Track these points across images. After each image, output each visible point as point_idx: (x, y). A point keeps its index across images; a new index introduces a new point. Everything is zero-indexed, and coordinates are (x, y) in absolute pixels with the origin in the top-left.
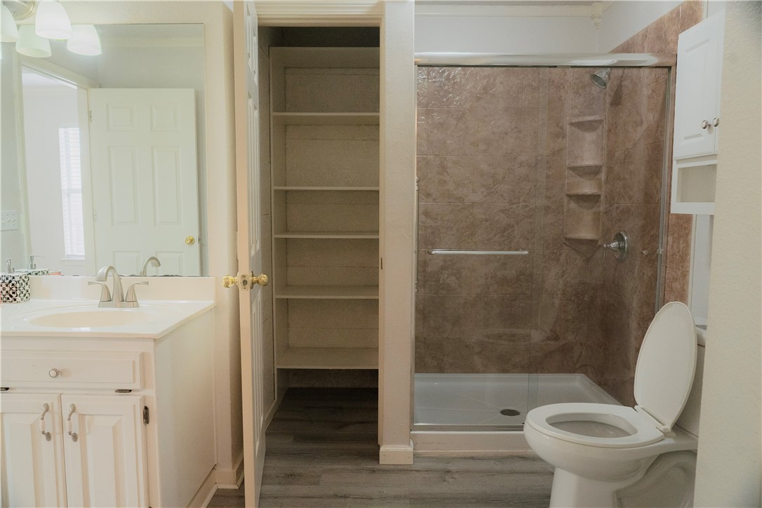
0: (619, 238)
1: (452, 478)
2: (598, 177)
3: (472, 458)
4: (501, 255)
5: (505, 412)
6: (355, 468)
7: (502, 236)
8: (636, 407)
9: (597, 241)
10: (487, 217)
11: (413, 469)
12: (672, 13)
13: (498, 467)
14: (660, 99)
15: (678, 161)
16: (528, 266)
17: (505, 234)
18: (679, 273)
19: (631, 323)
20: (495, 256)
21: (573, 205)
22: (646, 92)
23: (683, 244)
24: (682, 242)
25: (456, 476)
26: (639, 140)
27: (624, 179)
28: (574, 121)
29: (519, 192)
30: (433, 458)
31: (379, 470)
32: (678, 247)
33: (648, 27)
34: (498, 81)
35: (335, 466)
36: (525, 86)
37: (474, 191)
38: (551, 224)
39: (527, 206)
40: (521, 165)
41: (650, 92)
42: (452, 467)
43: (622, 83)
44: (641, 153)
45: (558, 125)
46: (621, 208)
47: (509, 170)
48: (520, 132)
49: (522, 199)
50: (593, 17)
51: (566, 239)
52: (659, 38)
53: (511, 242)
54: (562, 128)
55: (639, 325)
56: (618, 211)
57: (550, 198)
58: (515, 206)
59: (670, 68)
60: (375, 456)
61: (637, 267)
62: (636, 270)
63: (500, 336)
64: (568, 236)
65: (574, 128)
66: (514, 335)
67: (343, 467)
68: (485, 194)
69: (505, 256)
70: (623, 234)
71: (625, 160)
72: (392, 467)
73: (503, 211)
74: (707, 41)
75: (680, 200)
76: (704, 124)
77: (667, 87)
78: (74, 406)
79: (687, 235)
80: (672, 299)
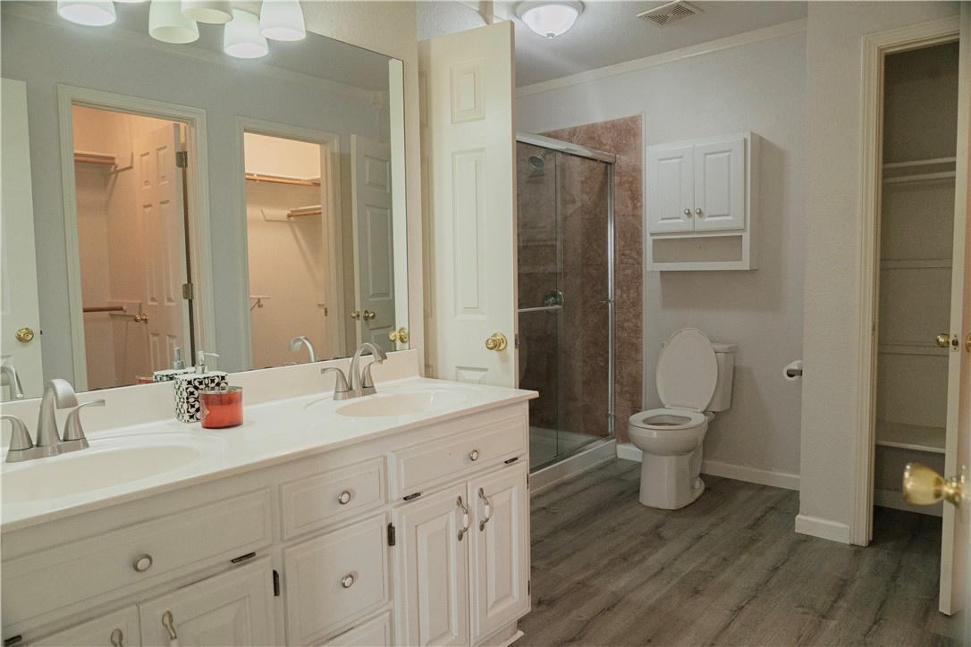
8: (666, 407)
14: (598, 186)
18: (632, 316)
19: (574, 362)
22: (578, 178)
23: (634, 294)
24: (632, 292)
26: (571, 214)
32: (628, 297)
33: (576, 127)
44: (575, 226)
52: (591, 138)
55: (586, 362)
59: (610, 164)
74: (681, 157)
75: (655, 261)
76: (687, 211)
77: (607, 178)
78: (482, 490)
79: (637, 288)
80: (626, 335)
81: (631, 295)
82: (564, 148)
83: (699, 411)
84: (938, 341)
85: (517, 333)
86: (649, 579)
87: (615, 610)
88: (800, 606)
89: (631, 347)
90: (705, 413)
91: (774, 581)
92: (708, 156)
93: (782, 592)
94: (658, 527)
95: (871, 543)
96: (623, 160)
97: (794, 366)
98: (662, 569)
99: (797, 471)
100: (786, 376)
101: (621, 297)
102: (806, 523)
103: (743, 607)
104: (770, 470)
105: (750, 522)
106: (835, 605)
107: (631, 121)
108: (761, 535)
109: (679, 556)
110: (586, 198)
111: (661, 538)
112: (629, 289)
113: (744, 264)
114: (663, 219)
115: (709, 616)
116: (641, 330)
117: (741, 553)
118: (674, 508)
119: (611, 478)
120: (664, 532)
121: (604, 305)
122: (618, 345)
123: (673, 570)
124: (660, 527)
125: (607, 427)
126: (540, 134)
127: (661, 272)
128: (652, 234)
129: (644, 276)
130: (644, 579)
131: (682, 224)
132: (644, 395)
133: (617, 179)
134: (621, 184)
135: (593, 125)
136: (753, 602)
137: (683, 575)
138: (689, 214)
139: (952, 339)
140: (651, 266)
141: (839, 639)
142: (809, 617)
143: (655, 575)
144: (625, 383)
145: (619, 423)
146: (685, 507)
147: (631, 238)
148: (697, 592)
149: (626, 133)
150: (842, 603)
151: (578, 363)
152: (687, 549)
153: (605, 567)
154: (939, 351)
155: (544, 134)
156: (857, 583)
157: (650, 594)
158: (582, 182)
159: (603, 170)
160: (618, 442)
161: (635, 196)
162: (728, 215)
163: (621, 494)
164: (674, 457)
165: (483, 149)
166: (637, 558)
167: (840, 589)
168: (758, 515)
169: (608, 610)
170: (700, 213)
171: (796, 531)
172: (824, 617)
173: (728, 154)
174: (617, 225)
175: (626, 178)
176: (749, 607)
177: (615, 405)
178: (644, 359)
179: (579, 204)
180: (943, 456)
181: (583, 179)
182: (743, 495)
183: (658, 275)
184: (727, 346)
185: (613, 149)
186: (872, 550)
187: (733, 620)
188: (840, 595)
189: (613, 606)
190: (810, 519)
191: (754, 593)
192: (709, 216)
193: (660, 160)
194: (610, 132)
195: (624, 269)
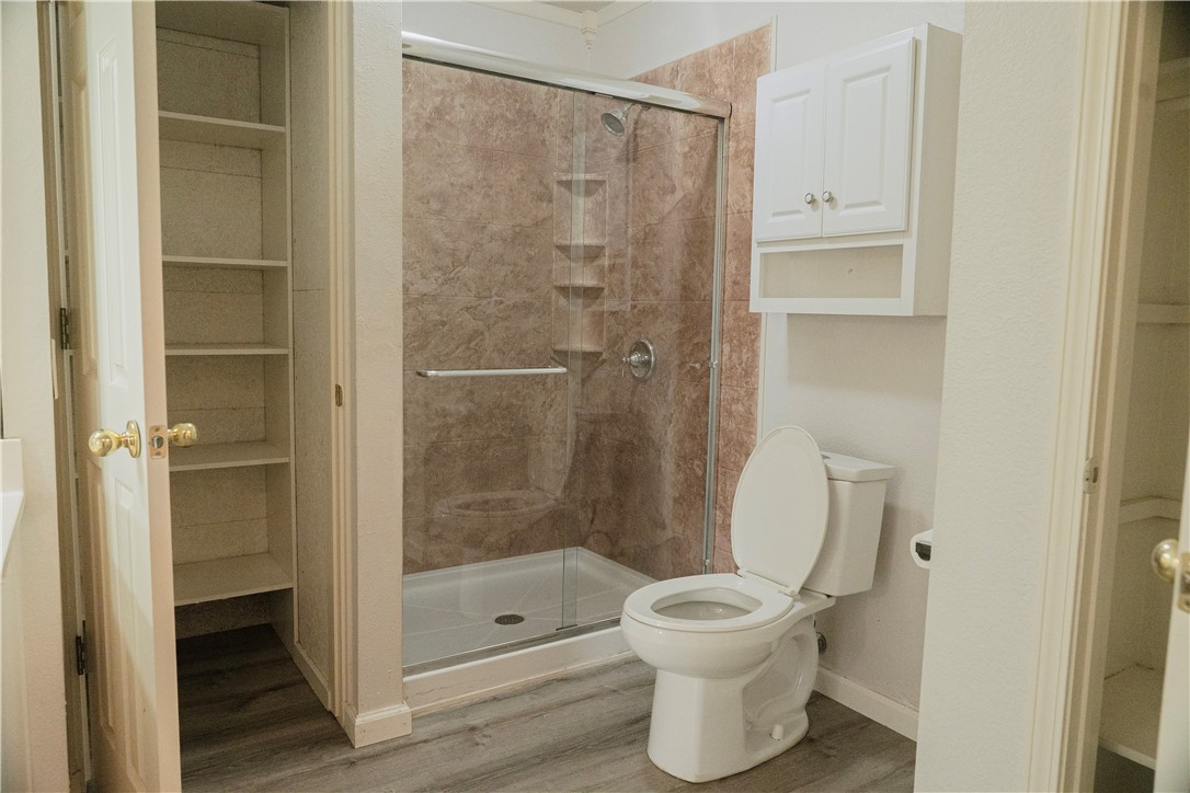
0: (641, 347)
1: (485, 736)
2: (598, 262)
3: (495, 699)
4: (466, 377)
5: (502, 620)
6: (315, 767)
7: (468, 348)
8: (739, 572)
9: (601, 353)
10: (445, 319)
11: (417, 740)
12: (720, 46)
13: (539, 702)
14: (705, 160)
15: (760, 244)
16: (504, 393)
17: (472, 345)
18: (743, 393)
19: (663, 464)
20: (457, 378)
21: (562, 301)
22: (680, 148)
23: (747, 353)
24: (745, 350)
25: (488, 731)
26: (670, 213)
27: (645, 266)
28: (564, 178)
29: (490, 281)
30: (435, 714)
31: (363, 758)
32: (739, 358)
33: (681, 60)
34: (457, 102)
35: (275, 776)
36: (497, 116)
37: (424, 277)
38: (534, 329)
39: (502, 302)
40: (492, 238)
41: (687, 149)
42: (476, 719)
43: (639, 132)
44: (673, 232)
45: (541, 182)
46: (640, 307)
47: (475, 244)
48: (491, 187)
49: (494, 291)
50: (584, 31)
51: (555, 351)
52: (700, 77)
53: (479, 358)
54: (546, 187)
55: (679, 465)
56: (635, 311)
57: (532, 291)
58: (484, 302)
59: (721, 120)
60: (338, 736)
61: (671, 389)
62: (670, 392)
63: (467, 506)
64: (559, 347)
65: (562, 189)
66: (486, 502)
67: (289, 772)
68: (440, 281)
69: (473, 378)
70: (647, 342)
71: (645, 239)
72: (379, 748)
73: (467, 309)
74: (808, 91)
75: (763, 295)
79: (753, 341)
80: (732, 426)
81: (744, 357)
82: (647, 96)
89: (741, 446)
92: (850, 85)
96: (741, 111)
100: (915, 555)
101: (730, 357)
107: (755, 37)
110: (690, 182)
112: (741, 345)
113: (903, 306)
114: (775, 215)
116: (755, 420)
121: (705, 372)
126: (631, 79)
131: (803, 222)
133: (730, 146)
134: (737, 155)
135: (702, 52)
138: (812, 201)
149: (748, 59)
151: (668, 465)
155: (637, 79)
158: (685, 155)
159: (713, 131)
162: (876, 203)
170: (830, 200)
173: (881, 76)
174: (728, 229)
177: (715, 547)
179: (679, 194)
183: (784, 321)
185: (728, 93)
192: (847, 207)
193: (775, 101)
194: (725, 63)
195: (736, 310)
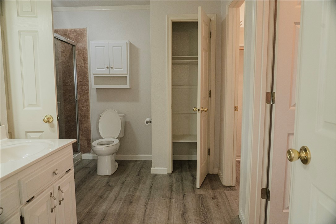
8: (103, 138)
12: (72, 29)
14: (69, 54)
18: (85, 105)
59: (74, 46)
74: (104, 46)
75: (95, 84)
76: (107, 67)
77: (73, 51)
78: (59, 187)
79: (87, 94)
80: (83, 112)
81: (85, 97)
83: (116, 138)
84: (193, 109)
85: (58, 114)
86: (113, 203)
87: (106, 218)
88: (163, 197)
89: (86, 116)
90: (117, 138)
91: (152, 191)
92: (114, 47)
93: (156, 194)
94: (108, 182)
95: (173, 172)
96: (79, 45)
97: (148, 120)
98: (116, 198)
99: (151, 153)
100: (145, 123)
101: (81, 98)
102: (155, 170)
103: (147, 203)
104: (138, 155)
105: (137, 173)
106: (172, 194)
107: (82, 30)
108: (142, 177)
109: (120, 191)
110: (64, 58)
111: (111, 186)
112: (84, 95)
113: (128, 86)
114: (97, 69)
115: (138, 210)
116: (89, 110)
117: (139, 185)
118: (111, 174)
119: (83, 168)
120: (111, 184)
121: (74, 101)
122: (80, 116)
123: (120, 197)
124: (109, 182)
125: (77, 148)
127: (96, 88)
128: (93, 74)
129: (90, 90)
130: (111, 203)
131: (105, 71)
132: (91, 134)
133: (77, 52)
134: (79, 54)
135: (66, 29)
136: (149, 200)
137: (124, 198)
138: (108, 67)
139: (198, 109)
140: (93, 86)
141: (177, 205)
142: (167, 200)
143: (114, 201)
144: (84, 131)
145: (82, 146)
146: (114, 173)
147: (84, 75)
148: (131, 202)
149: (80, 34)
150: (173, 193)
152: (121, 188)
153: (95, 202)
154: (193, 112)
156: (174, 185)
157: (116, 209)
158: (62, 52)
159: (71, 48)
160: (82, 153)
161: (85, 59)
162: (121, 69)
163: (89, 173)
164: (110, 156)
165: (37, 31)
166: (105, 196)
167: (171, 188)
168: (139, 170)
169: (103, 219)
170: (112, 68)
171: (152, 173)
172: (171, 199)
173: (121, 47)
174: (77, 70)
175: (81, 52)
176: (149, 202)
177: (80, 140)
178: (91, 121)
179: (60, 61)
180: (196, 142)
181: (62, 51)
182: (131, 164)
183: (95, 90)
184: (123, 114)
185: (75, 40)
186: (173, 175)
187: (146, 209)
188: (172, 191)
189: (105, 217)
190: (155, 168)
191: (148, 197)
192: (115, 69)
193: (96, 46)
194: (73, 33)
195: (81, 87)
